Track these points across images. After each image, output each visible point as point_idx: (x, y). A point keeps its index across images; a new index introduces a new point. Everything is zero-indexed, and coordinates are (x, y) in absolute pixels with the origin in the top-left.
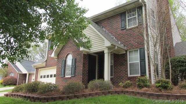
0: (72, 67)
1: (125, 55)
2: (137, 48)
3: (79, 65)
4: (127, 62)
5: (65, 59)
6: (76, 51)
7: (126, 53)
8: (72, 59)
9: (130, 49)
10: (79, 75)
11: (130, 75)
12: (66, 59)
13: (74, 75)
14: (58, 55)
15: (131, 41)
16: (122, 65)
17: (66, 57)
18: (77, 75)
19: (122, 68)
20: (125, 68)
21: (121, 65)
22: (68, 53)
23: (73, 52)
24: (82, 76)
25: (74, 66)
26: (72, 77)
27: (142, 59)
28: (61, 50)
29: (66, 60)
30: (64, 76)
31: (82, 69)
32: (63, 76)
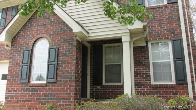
0: (49, 63)
1: (145, 48)
2: (168, 38)
3: (68, 60)
4: (149, 60)
5: (30, 48)
6: (58, 34)
7: (147, 46)
8: (50, 49)
9: (153, 40)
10: (67, 81)
11: (154, 81)
12: (33, 48)
13: (54, 80)
14: (14, 39)
15: (155, 26)
16: (140, 65)
17: (34, 44)
18: (61, 81)
19: (140, 70)
20: (146, 69)
21: (138, 65)
22: (38, 36)
23: (50, 35)
24: (73, 83)
25: (56, 63)
26: (49, 83)
27: (179, 57)
28: (20, 30)
29: (32, 50)
30: (29, 81)
31: (73, 68)
32: (26, 81)
